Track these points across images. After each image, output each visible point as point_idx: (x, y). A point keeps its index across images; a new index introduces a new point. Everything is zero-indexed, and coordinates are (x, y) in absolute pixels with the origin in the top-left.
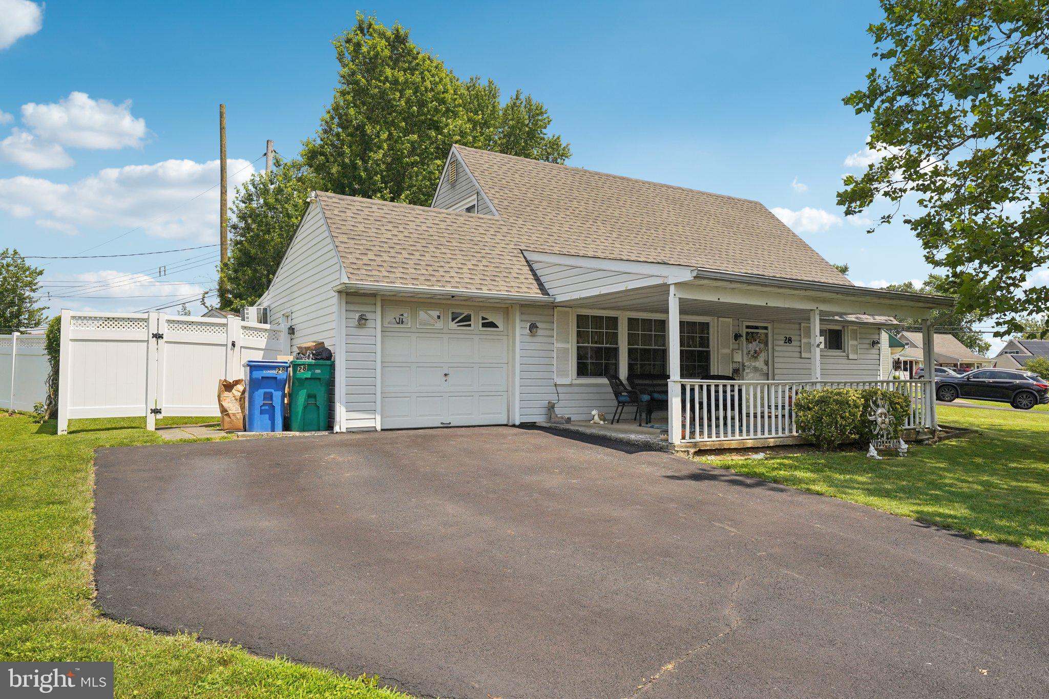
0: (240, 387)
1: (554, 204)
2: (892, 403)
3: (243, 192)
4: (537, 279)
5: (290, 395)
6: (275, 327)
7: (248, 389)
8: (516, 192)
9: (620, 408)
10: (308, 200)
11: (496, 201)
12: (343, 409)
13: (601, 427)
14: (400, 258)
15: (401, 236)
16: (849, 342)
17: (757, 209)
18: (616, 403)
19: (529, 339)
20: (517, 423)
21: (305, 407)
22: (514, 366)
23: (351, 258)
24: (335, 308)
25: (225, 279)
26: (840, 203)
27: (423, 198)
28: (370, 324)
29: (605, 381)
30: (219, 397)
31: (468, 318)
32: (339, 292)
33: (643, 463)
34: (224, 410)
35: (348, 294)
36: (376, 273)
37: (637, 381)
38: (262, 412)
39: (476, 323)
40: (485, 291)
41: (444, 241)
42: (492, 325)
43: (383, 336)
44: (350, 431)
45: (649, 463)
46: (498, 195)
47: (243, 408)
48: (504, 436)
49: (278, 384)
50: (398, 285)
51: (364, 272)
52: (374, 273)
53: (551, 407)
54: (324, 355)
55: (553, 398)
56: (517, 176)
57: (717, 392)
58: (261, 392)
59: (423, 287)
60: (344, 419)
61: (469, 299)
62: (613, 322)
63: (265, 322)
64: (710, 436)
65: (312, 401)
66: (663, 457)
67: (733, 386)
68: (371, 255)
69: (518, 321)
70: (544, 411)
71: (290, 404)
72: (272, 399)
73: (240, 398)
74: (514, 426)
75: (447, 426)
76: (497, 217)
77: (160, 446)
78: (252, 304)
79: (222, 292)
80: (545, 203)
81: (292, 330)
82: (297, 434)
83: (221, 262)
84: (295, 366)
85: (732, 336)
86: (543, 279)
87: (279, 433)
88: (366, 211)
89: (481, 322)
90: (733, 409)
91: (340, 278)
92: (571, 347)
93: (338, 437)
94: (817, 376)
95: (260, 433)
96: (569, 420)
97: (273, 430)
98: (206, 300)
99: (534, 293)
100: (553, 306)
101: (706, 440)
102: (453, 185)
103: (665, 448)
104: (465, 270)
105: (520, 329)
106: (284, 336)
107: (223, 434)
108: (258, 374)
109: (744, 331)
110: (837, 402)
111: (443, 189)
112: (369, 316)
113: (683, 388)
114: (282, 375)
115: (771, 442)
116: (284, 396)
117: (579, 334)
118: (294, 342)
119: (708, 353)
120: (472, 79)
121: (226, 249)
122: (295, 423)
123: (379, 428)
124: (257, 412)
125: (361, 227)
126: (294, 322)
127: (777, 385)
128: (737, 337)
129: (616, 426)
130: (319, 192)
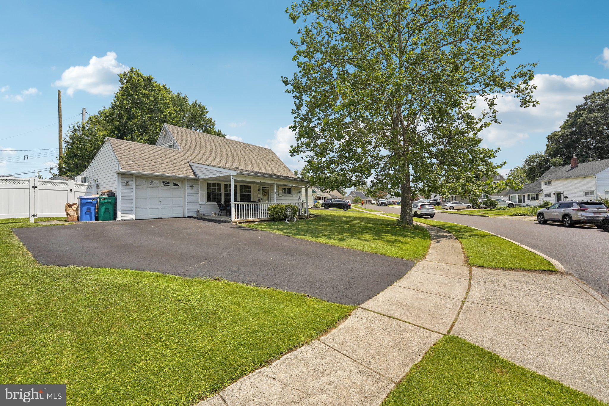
0: (76, 206)
1: (201, 146)
2: (293, 209)
3: (72, 127)
4: (193, 171)
5: (98, 209)
6: (89, 184)
7: (79, 206)
8: (187, 141)
9: (221, 212)
10: (105, 140)
11: (180, 145)
12: (120, 213)
13: (215, 217)
14: (142, 163)
15: (143, 155)
16: (293, 192)
17: (269, 151)
18: (219, 210)
19: (190, 190)
20: (186, 216)
21: (104, 213)
22: (185, 199)
23: (123, 162)
24: (116, 179)
25: (62, 163)
26: (290, 153)
27: (152, 142)
28: (130, 184)
29: (216, 203)
30: (66, 210)
31: (168, 183)
32: (118, 173)
33: (222, 226)
34: (68, 214)
35: (121, 174)
36: (133, 168)
37: (227, 203)
38: (86, 214)
39: (171, 185)
40: (174, 175)
41: (159, 157)
42: (177, 185)
43: (136, 189)
44: (123, 220)
45: (224, 226)
46: (181, 143)
47: (77, 213)
48: (180, 220)
49: (93, 205)
50: (141, 172)
51: (128, 167)
52: (132, 167)
53: (198, 211)
54: (113, 195)
55: (199, 209)
56: (188, 136)
57: (253, 206)
58: (86, 208)
59: (151, 173)
60: (120, 216)
61: (168, 177)
62: (219, 185)
63: (85, 182)
64: (243, 218)
65: (107, 210)
66: (229, 224)
67: (257, 204)
68: (131, 161)
69: (186, 184)
70: (196, 213)
71: (98, 212)
72: (90, 210)
73: (76, 210)
74: (185, 217)
75: (161, 218)
76: (180, 150)
77: (41, 227)
78: (78, 174)
79: (60, 168)
80: (198, 146)
81: (98, 186)
82: (101, 222)
83: (59, 155)
84: (100, 198)
85: (257, 190)
86: (195, 171)
87: (93, 221)
88: (129, 146)
89: (173, 184)
90: (255, 211)
91: (118, 169)
92: (205, 192)
93: (118, 222)
94: (275, 201)
95: (85, 222)
96: (204, 215)
97: (91, 220)
98: (52, 171)
99: (192, 176)
100: (199, 180)
101: (242, 219)
102: (164, 137)
103: (230, 221)
104: (167, 167)
105: (187, 187)
106: (94, 188)
107: (69, 222)
108: (84, 201)
109: (261, 189)
110: (278, 208)
111: (160, 139)
112: (130, 182)
113: (235, 204)
114: (94, 201)
115: (263, 219)
116: (95, 209)
117: (208, 188)
118: (99, 190)
119: (250, 195)
120: (178, 93)
121: (62, 151)
122: (100, 218)
123: (134, 219)
124: (84, 214)
125: (127, 151)
126: (98, 183)
127: (264, 204)
128: (259, 190)
129: (219, 217)
130: (109, 138)
